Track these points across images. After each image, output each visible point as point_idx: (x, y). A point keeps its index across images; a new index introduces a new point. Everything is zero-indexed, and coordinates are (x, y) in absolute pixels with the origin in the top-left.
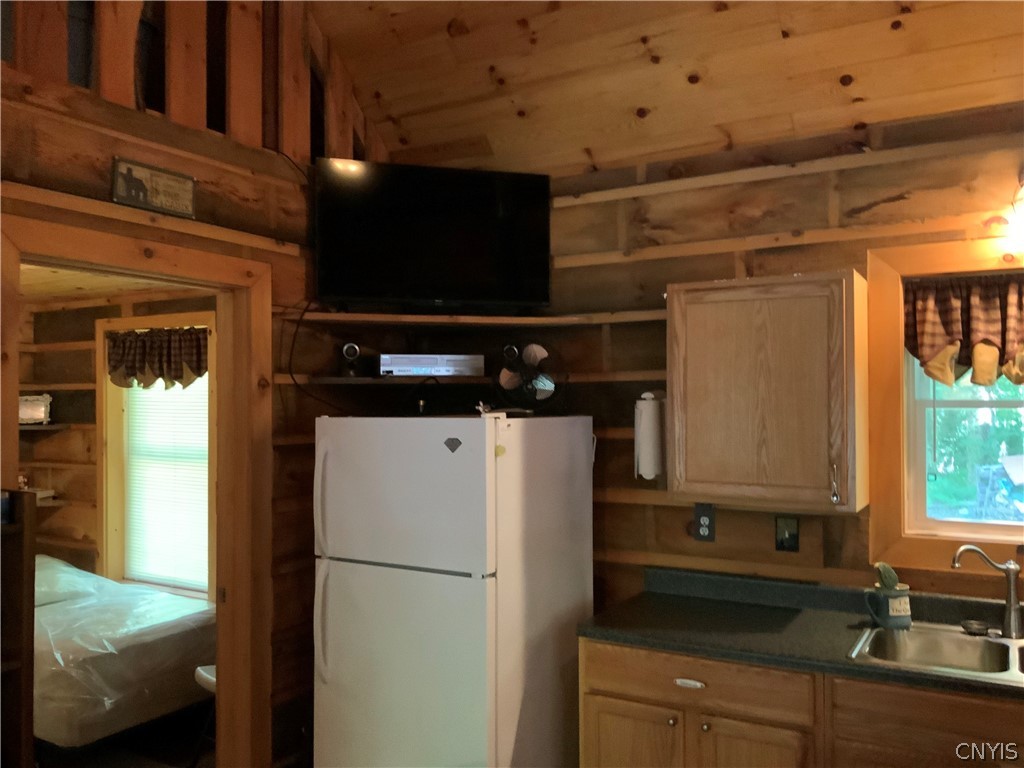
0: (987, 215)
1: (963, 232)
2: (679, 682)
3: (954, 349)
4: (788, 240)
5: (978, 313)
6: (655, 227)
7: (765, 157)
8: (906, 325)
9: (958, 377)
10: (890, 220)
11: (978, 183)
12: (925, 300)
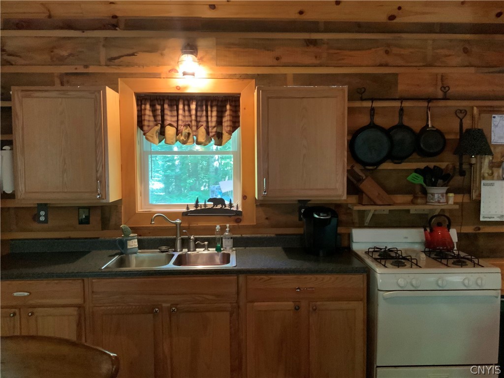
0: (169, 68)
1: (160, 74)
3: (158, 128)
4: (81, 70)
5: (167, 112)
6: (10, 55)
7: (68, 25)
8: (138, 116)
9: (160, 142)
10: (128, 65)
11: (166, 52)
12: (145, 104)
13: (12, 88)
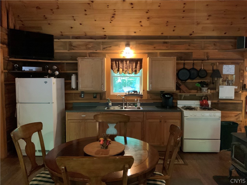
0: (121, 51)
1: (118, 53)
2: (82, 116)
3: (117, 69)
4: (95, 51)
5: (120, 64)
6: (74, 47)
7: (91, 38)
8: (111, 65)
9: (117, 73)
10: (109, 50)
11: (120, 46)
12: (113, 62)
13: (78, 58)
